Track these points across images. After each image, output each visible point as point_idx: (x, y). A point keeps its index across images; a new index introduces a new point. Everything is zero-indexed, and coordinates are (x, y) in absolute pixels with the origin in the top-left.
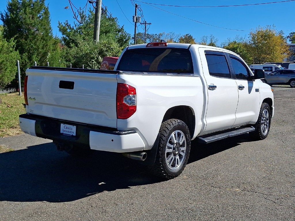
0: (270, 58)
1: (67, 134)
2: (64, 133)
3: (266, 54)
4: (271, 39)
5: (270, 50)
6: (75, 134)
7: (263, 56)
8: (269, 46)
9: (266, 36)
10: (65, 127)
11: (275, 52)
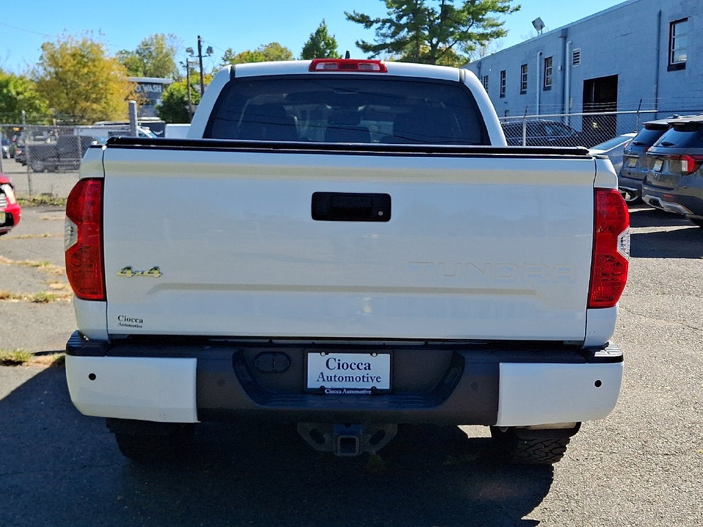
0: (100, 111)
1: (347, 389)
2: (328, 385)
3: (87, 99)
4: (96, 63)
5: (96, 92)
6: (385, 384)
7: (84, 104)
8: (94, 82)
9: (84, 58)
10: (333, 364)
11: (109, 97)
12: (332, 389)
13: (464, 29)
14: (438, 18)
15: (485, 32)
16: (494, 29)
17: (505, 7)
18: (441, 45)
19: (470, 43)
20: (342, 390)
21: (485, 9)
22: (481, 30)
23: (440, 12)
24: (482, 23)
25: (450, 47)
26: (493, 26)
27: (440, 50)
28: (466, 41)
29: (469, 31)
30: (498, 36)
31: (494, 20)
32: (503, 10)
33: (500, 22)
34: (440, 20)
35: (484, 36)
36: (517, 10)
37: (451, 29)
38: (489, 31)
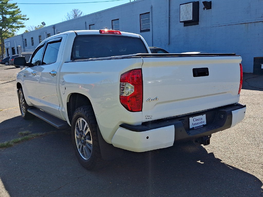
10: (195, 120)
12: (196, 127)
13: (11, 24)
14: (1, 21)
15: (18, 25)
16: (21, 25)
17: (24, 18)
18: (3, 29)
19: (14, 29)
20: (197, 127)
21: (17, 18)
22: (17, 25)
23: (2, 18)
24: (17, 23)
25: (7, 30)
26: (20, 24)
27: (3, 31)
28: (12, 28)
29: (13, 25)
30: (23, 27)
31: (21, 22)
32: (23, 19)
33: (23, 23)
34: (2, 21)
35: (18, 27)
36: (28, 19)
37: (7, 24)
38: (19, 25)
